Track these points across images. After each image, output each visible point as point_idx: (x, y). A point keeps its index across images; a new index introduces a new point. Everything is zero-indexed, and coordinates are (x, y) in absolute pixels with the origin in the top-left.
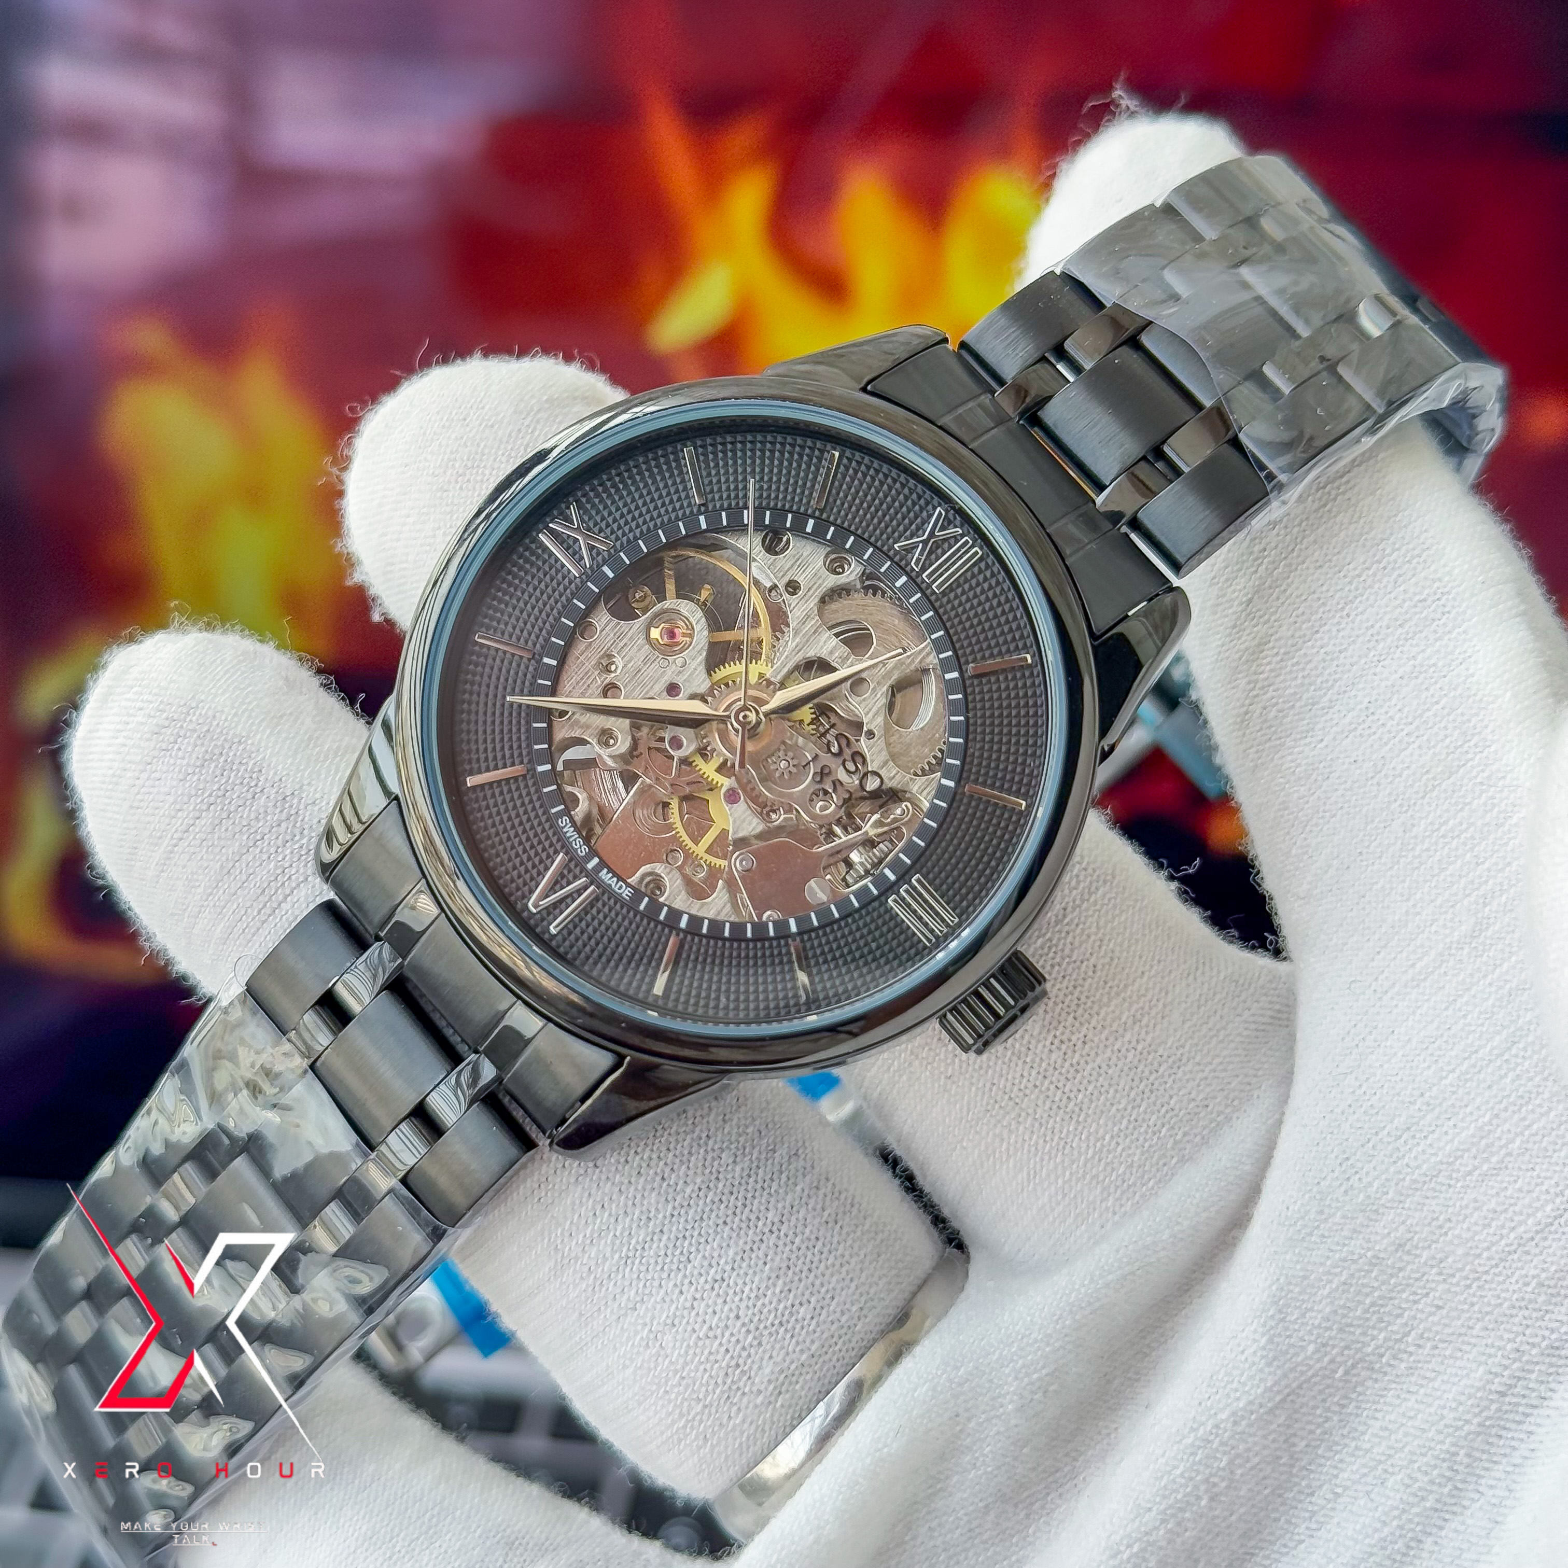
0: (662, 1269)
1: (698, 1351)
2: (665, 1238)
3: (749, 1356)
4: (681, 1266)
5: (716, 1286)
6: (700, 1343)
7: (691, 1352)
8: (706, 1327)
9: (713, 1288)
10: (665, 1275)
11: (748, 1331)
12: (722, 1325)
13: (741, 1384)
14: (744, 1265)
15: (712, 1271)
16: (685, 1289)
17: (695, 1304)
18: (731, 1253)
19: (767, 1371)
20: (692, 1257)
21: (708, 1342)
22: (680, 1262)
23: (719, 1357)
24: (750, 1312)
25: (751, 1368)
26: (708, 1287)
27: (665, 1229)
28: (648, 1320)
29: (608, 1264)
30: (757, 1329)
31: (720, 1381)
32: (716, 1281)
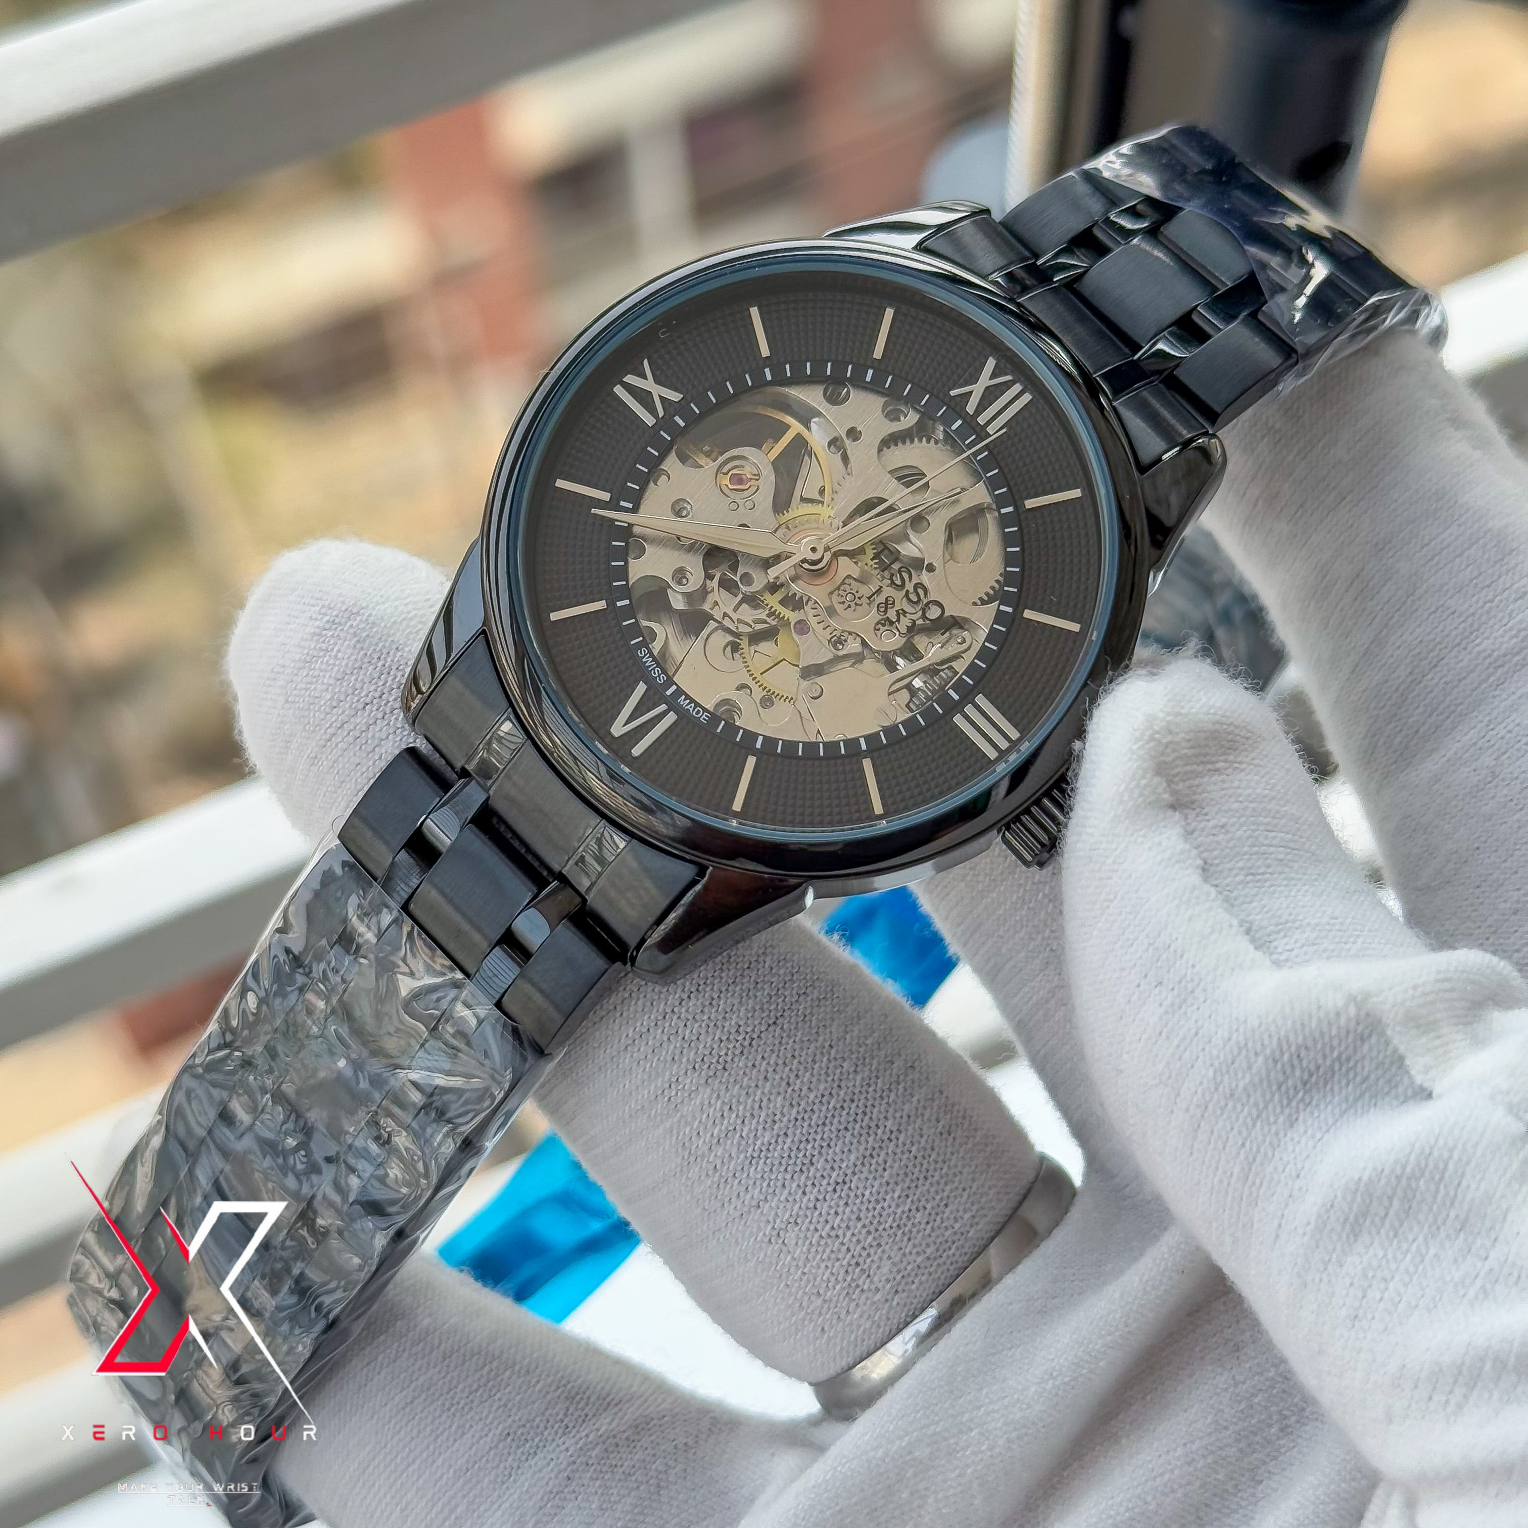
0: (786, 1170)
1: (820, 1249)
2: (789, 1141)
3: (869, 1255)
4: (804, 1168)
5: (838, 1188)
6: (823, 1242)
7: (813, 1250)
8: (828, 1227)
9: (835, 1190)
10: (788, 1176)
11: (869, 1233)
12: (844, 1225)
13: (861, 1282)
14: (865, 1169)
15: (834, 1175)
16: (808, 1190)
17: (818, 1205)
18: (853, 1158)
19: (885, 1270)
20: (814, 1160)
21: (829, 1241)
22: (803, 1164)
23: (840, 1256)
24: (870, 1214)
25: (870, 1267)
26: (830, 1189)
27: (790, 1132)
28: (771, 1219)
29: (733, 1163)
30: (877, 1230)
31: (840, 1278)
32: (838, 1183)
